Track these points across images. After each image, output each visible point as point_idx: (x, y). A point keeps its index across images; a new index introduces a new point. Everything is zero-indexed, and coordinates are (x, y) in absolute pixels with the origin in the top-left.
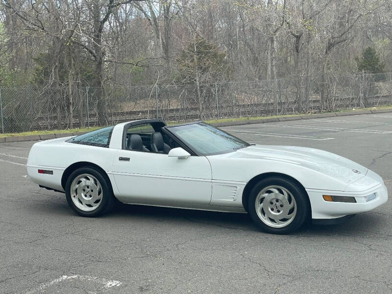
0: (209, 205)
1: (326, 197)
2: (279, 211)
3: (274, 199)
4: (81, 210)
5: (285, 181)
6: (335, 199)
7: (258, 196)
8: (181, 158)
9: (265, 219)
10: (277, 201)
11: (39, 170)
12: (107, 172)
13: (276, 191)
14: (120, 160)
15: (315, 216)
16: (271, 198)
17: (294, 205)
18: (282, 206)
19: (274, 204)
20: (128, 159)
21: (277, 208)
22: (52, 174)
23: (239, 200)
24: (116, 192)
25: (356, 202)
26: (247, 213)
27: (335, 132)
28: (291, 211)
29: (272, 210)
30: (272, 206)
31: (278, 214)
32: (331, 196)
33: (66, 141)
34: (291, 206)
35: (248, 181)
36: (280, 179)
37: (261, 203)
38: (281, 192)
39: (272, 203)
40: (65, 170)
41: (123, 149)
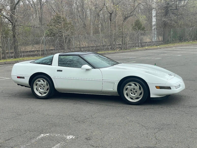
0: (101, 92)
1: (157, 87)
2: (135, 94)
3: (132, 88)
4: (39, 96)
5: (137, 80)
6: (161, 88)
7: (125, 87)
8: (87, 70)
9: (128, 98)
10: (134, 89)
11: (17, 77)
12: (51, 77)
13: (134, 85)
14: (57, 71)
15: (152, 96)
16: (131, 88)
17: (142, 91)
18: (136, 92)
19: (132, 91)
20: (61, 71)
21: (134, 93)
22: (24, 78)
23: (116, 89)
24: (56, 86)
25: (171, 89)
26: (119, 95)
27: (134, 59)
28: (141, 94)
29: (132, 93)
30: (132, 92)
31: (134, 95)
32: (160, 86)
33: (30, 63)
34: (140, 92)
35: (120, 80)
36: (135, 79)
37: (126, 90)
38: (136, 85)
39: (131, 90)
40: (31, 77)
41: (58, 66)
